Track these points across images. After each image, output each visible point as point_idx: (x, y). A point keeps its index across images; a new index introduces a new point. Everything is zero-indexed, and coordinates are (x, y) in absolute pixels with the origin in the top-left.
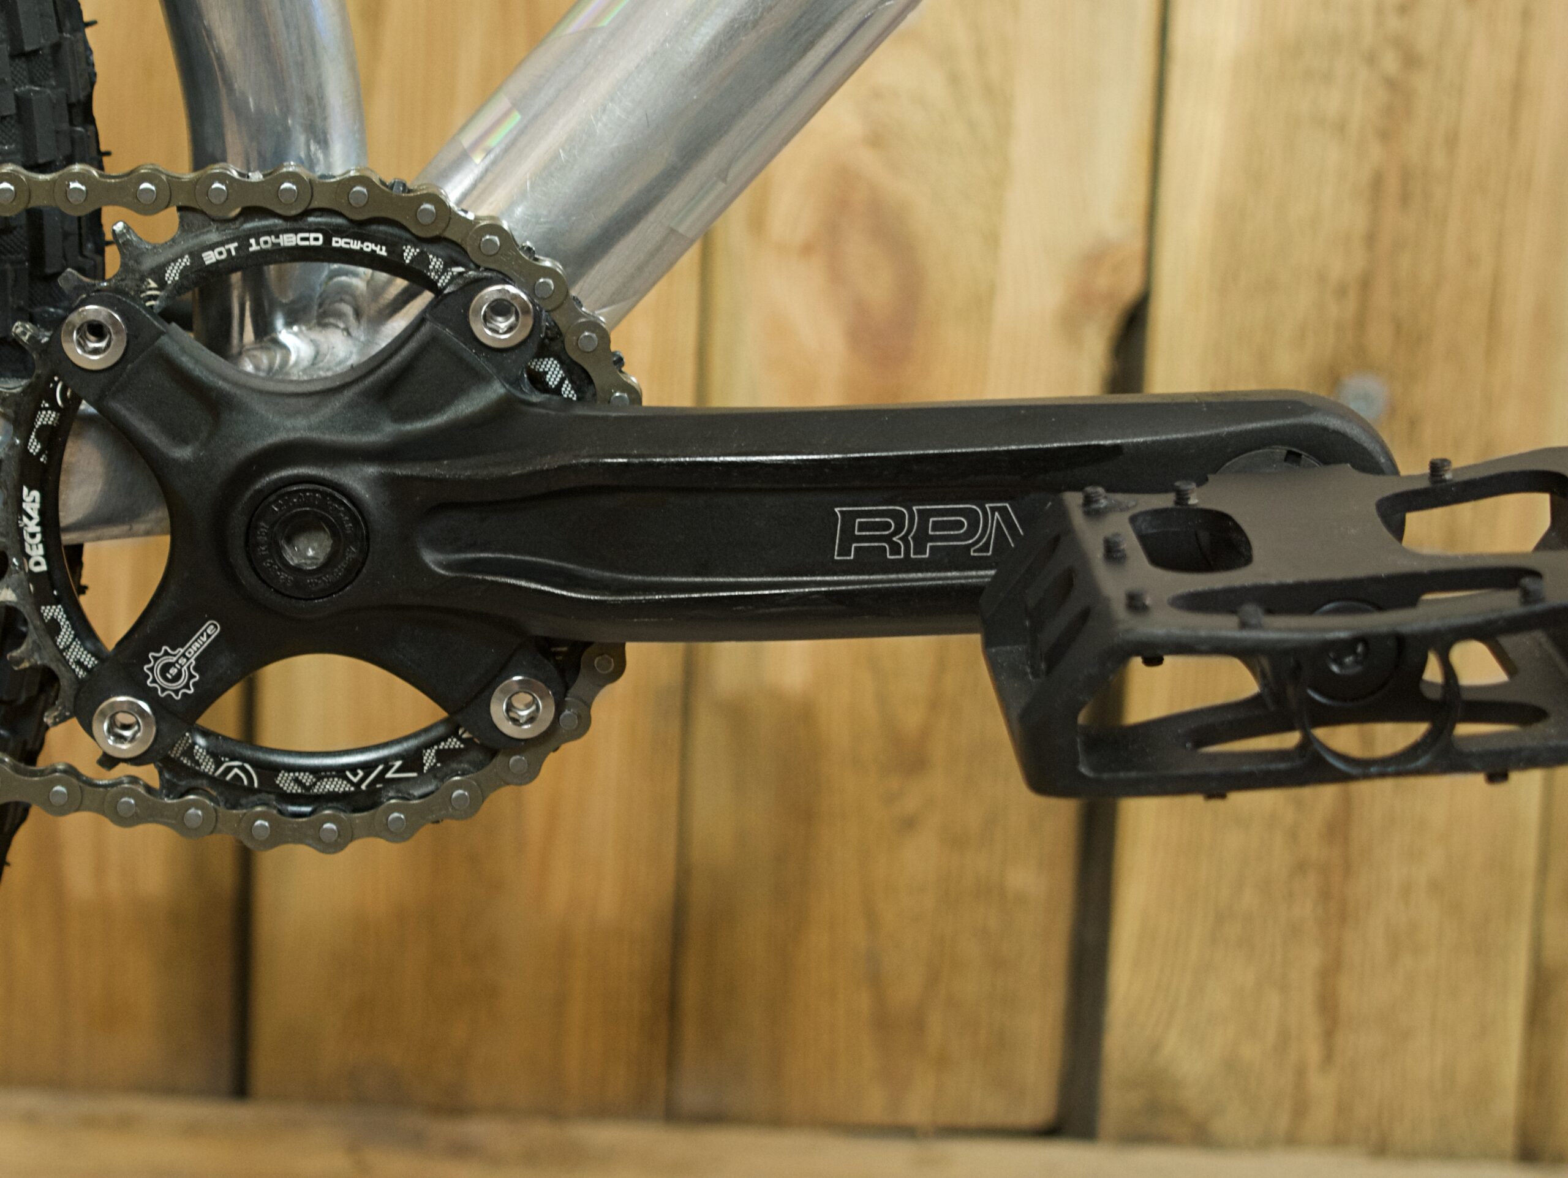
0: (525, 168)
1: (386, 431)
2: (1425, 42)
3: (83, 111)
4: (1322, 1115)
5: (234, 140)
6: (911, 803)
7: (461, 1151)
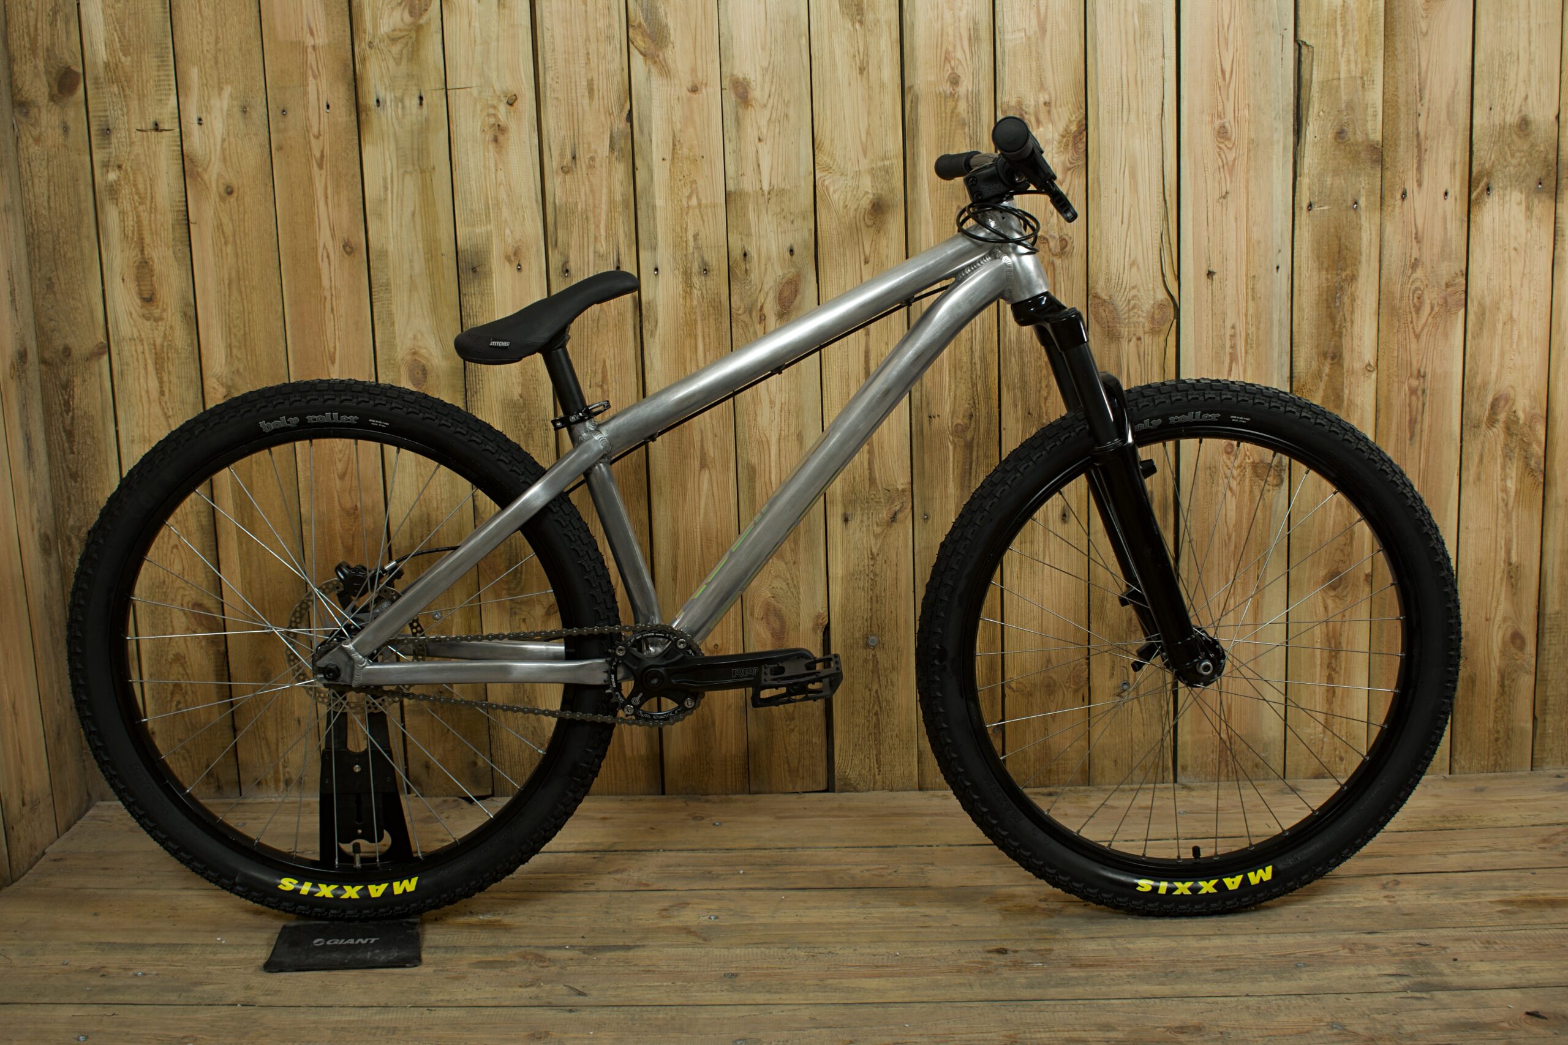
0: (685, 621)
1: (665, 662)
2: (878, 572)
3: (617, 616)
4: (879, 784)
5: (641, 618)
6: (792, 727)
7: (707, 801)
